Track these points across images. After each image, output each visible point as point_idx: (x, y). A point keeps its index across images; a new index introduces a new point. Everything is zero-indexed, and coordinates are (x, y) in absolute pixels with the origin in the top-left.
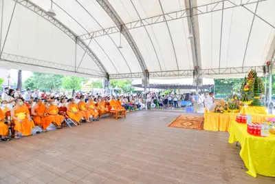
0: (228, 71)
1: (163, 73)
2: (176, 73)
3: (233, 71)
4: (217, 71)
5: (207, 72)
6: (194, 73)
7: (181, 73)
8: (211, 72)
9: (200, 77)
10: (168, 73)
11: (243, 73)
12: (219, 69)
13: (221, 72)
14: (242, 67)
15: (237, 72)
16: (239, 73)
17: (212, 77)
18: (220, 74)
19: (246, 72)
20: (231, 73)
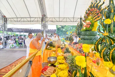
0: (65, 20)
1: (19, 19)
2: (29, 19)
3: (68, 20)
4: (58, 20)
5: (51, 19)
6: (42, 20)
7: (32, 19)
8: (53, 20)
9: (46, 23)
10: (22, 20)
11: (73, 22)
12: (59, 18)
13: (60, 20)
14: (74, 18)
15: (70, 21)
16: (72, 22)
17: (55, 24)
18: (59, 21)
19: (76, 21)
20: (66, 21)
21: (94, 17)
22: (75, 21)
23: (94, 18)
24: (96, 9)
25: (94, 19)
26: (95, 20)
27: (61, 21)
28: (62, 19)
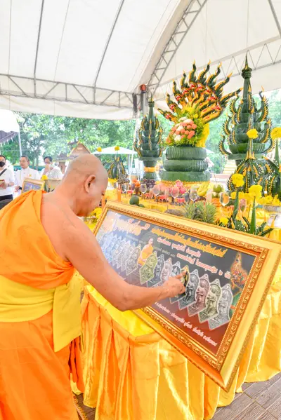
0: (59, 92)
3: (73, 94)
8: (6, 85)
11: (94, 103)
12: (34, 79)
13: (40, 92)
14: (94, 88)
15: (81, 99)
16: (87, 102)
17: (12, 104)
18: (35, 96)
19: (102, 104)
20: (66, 100)
21: (202, 108)
22: (98, 100)
23: (202, 113)
24: (207, 88)
25: (203, 117)
26: (205, 119)
27: (43, 98)
28: (49, 86)
